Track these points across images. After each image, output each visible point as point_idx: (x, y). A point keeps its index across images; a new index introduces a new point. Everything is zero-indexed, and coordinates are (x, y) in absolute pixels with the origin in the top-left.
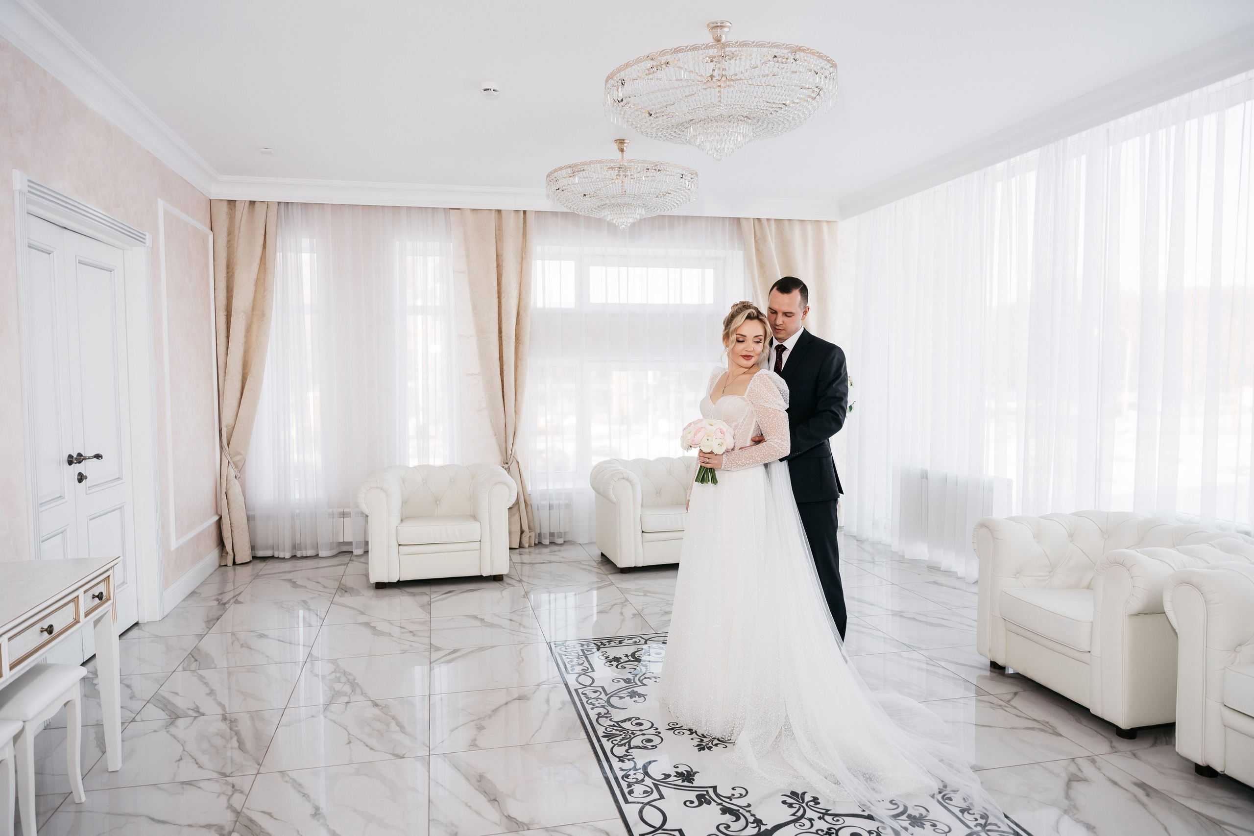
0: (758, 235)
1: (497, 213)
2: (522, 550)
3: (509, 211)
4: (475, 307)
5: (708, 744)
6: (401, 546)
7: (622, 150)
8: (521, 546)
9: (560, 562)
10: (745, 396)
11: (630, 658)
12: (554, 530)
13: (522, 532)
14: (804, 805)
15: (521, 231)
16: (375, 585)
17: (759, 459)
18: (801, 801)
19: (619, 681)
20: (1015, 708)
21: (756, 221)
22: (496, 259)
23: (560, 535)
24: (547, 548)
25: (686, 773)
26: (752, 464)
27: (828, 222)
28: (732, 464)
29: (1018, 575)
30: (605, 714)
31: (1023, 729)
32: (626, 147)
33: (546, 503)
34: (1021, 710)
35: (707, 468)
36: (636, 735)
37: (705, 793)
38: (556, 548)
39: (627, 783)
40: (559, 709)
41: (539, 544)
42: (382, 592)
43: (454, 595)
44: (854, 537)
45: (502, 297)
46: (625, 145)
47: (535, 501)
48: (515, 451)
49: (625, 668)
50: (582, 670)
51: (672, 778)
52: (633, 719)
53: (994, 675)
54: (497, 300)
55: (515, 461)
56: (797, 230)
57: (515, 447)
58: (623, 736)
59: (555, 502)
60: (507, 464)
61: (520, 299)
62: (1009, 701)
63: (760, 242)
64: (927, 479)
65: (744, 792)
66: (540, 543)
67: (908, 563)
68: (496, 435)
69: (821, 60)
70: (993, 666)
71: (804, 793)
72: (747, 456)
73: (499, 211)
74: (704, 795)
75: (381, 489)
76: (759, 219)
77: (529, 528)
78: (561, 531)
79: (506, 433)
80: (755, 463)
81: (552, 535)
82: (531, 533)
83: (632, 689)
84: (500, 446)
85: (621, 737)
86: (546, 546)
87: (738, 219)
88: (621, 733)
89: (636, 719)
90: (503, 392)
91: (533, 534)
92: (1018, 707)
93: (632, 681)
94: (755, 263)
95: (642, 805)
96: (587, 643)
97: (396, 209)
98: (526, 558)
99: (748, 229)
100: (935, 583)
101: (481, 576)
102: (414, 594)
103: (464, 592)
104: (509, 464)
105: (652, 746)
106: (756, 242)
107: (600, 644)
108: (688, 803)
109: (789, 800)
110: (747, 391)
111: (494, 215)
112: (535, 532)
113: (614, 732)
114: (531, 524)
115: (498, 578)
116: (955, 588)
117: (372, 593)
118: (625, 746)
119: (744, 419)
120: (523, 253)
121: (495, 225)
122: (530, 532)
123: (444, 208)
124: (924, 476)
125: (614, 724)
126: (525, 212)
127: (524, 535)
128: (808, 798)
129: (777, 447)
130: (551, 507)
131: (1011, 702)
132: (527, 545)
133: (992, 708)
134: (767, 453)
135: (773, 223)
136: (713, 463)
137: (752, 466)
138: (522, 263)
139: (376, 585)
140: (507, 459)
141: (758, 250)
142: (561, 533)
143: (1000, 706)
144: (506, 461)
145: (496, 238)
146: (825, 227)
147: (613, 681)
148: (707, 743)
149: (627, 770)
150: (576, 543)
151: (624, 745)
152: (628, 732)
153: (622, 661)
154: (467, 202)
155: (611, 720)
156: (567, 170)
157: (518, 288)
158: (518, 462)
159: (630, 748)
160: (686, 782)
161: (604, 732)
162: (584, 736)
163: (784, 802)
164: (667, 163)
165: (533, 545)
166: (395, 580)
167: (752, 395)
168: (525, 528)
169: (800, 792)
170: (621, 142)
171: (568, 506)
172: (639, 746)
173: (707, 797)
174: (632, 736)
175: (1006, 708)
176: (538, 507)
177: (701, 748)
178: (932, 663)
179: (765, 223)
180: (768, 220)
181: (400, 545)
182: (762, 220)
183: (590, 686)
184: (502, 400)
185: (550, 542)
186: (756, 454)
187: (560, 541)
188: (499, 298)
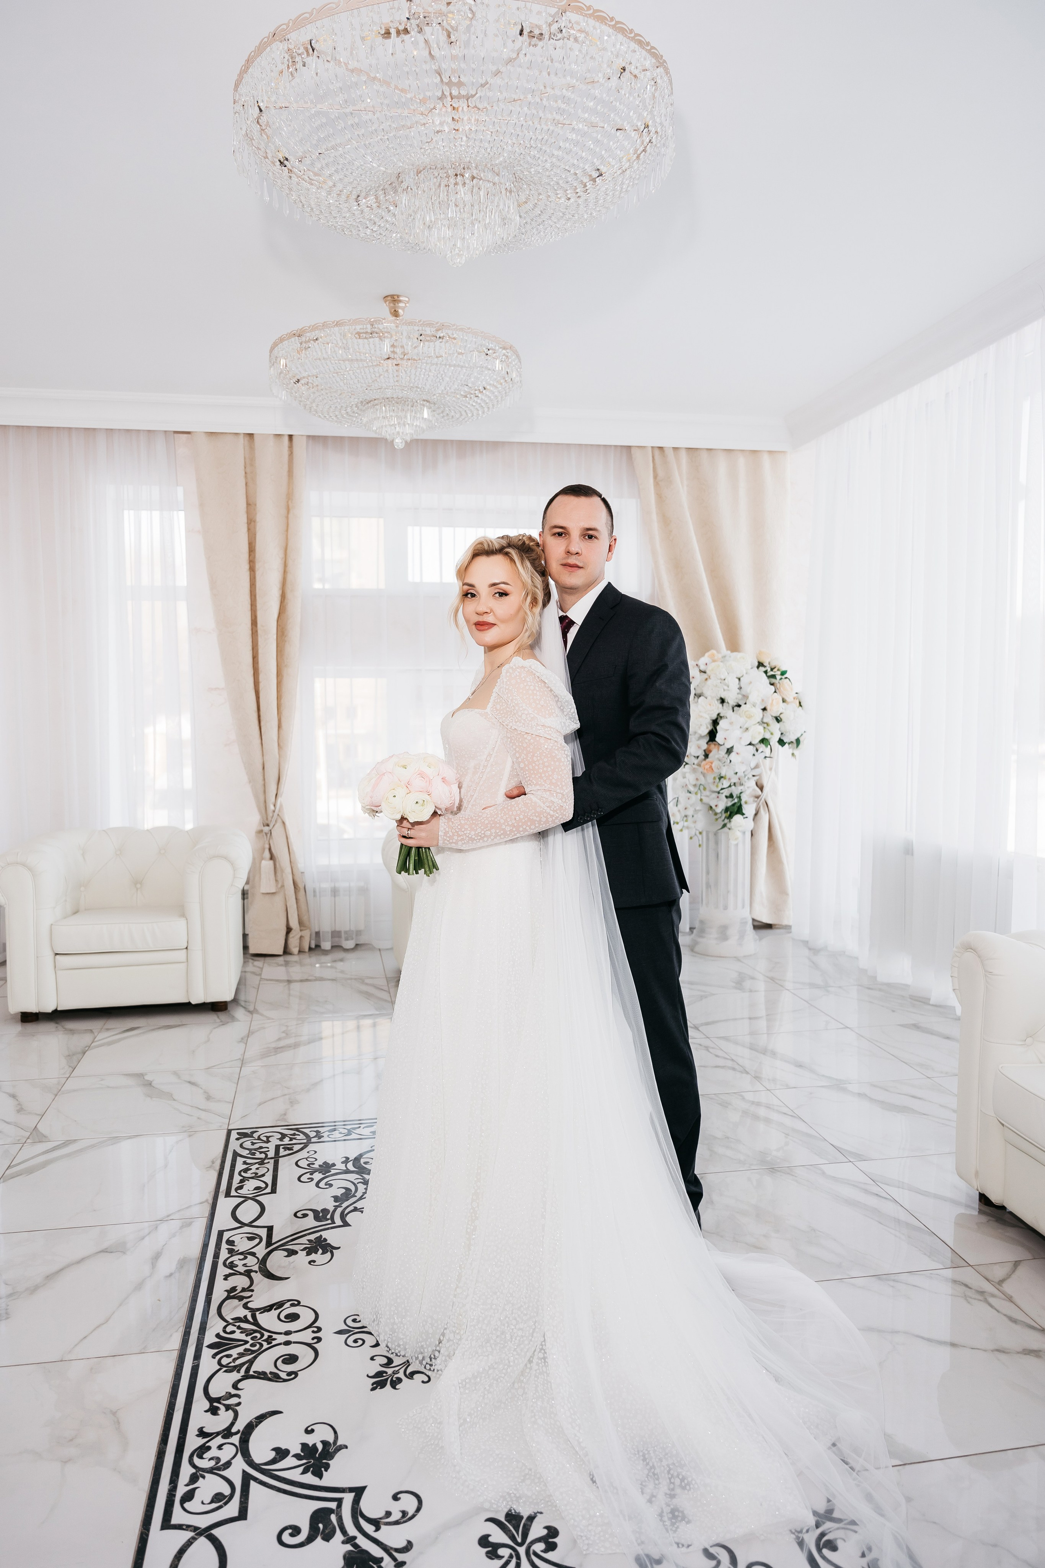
0: (661, 473)
1: (247, 438)
2: (288, 958)
3: (265, 436)
4: (213, 584)
5: (397, 1372)
6: (58, 957)
7: (395, 314)
8: (286, 951)
9: (333, 980)
10: (488, 710)
11: (350, 1166)
12: (343, 925)
13: (289, 930)
14: (522, 1550)
15: (286, 467)
16: (19, 1017)
17: (508, 828)
18: (519, 1540)
19: (305, 1216)
20: (1010, 1299)
21: (657, 452)
22: (245, 510)
23: (349, 936)
24: (327, 955)
25: (320, 1447)
26: (495, 837)
27: (770, 452)
28: (459, 836)
29: (1029, 1040)
30: (244, 1290)
31: (1018, 1353)
32: (403, 309)
33: (326, 885)
34: (1022, 1306)
35: (411, 848)
36: (274, 1343)
37: (333, 1505)
38: (340, 955)
39: (194, 1471)
40: (167, 1277)
41: (315, 949)
42: (31, 1027)
43: (143, 1033)
44: (805, 943)
45: (256, 569)
46: (401, 305)
47: (310, 882)
48: (281, 806)
49: (331, 1185)
50: (256, 1188)
51: (290, 1461)
52: (288, 1305)
53: (984, 1219)
54: (248, 573)
55: (279, 821)
56: (722, 465)
57: (279, 800)
58: (247, 1346)
59: (342, 885)
60: (268, 825)
61: (285, 572)
62: (1001, 1282)
63: (661, 483)
64: (912, 855)
65: (411, 1508)
66: (318, 946)
67: (880, 990)
68: (250, 782)
69: (620, 36)
70: (983, 1200)
71: (531, 1518)
72: (486, 822)
73: (251, 435)
74: (330, 1511)
75: (24, 865)
76: (661, 448)
77: (301, 923)
78: (352, 929)
79: (264, 779)
80: (500, 836)
81: (336, 934)
82: (302, 932)
83: (318, 1235)
84: (256, 796)
85: (241, 1349)
86: (326, 952)
87: (629, 447)
88: (248, 1338)
89: (292, 1305)
90: (259, 716)
91: (307, 934)
92: (1016, 1299)
93: (329, 1217)
94: (654, 517)
95: (192, 1534)
96: (292, 1132)
97: (90, 432)
98: (296, 971)
99: (644, 466)
100: (916, 1027)
101: (189, 1003)
102: (72, 1032)
103: (159, 1028)
104: (271, 826)
105: (289, 1374)
106: (657, 484)
107: (315, 1134)
108: (286, 1537)
109: (498, 1536)
110: (492, 698)
111: (242, 441)
112: (310, 930)
113: (238, 1335)
114: (305, 918)
115: (217, 1007)
116: (948, 1038)
117: (18, 1027)
118: (238, 1371)
119: (490, 755)
120: (290, 502)
121: (245, 458)
122: (301, 930)
123: (165, 431)
124: (909, 850)
125: (245, 1317)
126: (291, 437)
127: (291, 935)
128: (537, 1530)
129: (542, 805)
130: (335, 892)
131: (1004, 1285)
132: (295, 950)
133: (965, 1297)
134: (521, 817)
135: (683, 455)
136: (420, 838)
137: (496, 841)
138: (287, 518)
139: (21, 1016)
140: (267, 819)
141: (660, 497)
142: (352, 931)
143: (982, 1293)
144: (267, 822)
145: (246, 477)
146: (766, 460)
147: (295, 1215)
148: (397, 1369)
149: (212, 1434)
150: (375, 948)
151: (237, 1368)
152: (262, 1335)
153: (333, 1172)
154: (199, 422)
155: (245, 1306)
156: (290, 340)
157: (282, 555)
158: (284, 823)
159: (247, 1377)
160: (309, 1474)
161: (218, 1336)
162: (175, 1342)
163: (484, 1541)
164: (454, 325)
165: (307, 949)
166: (49, 1009)
167: (498, 707)
168: (294, 924)
169: (525, 1514)
170: (393, 299)
171: (364, 891)
172: (264, 1373)
173: (333, 1518)
174: (265, 1345)
175: (991, 1300)
176: (314, 892)
177: (380, 1381)
178: (876, 1189)
179: (670, 454)
180: (675, 449)
181: (57, 954)
182: (665, 449)
183: (250, 1225)
184: (258, 728)
185: (333, 947)
186: (502, 818)
187: (349, 944)
188: (252, 569)
